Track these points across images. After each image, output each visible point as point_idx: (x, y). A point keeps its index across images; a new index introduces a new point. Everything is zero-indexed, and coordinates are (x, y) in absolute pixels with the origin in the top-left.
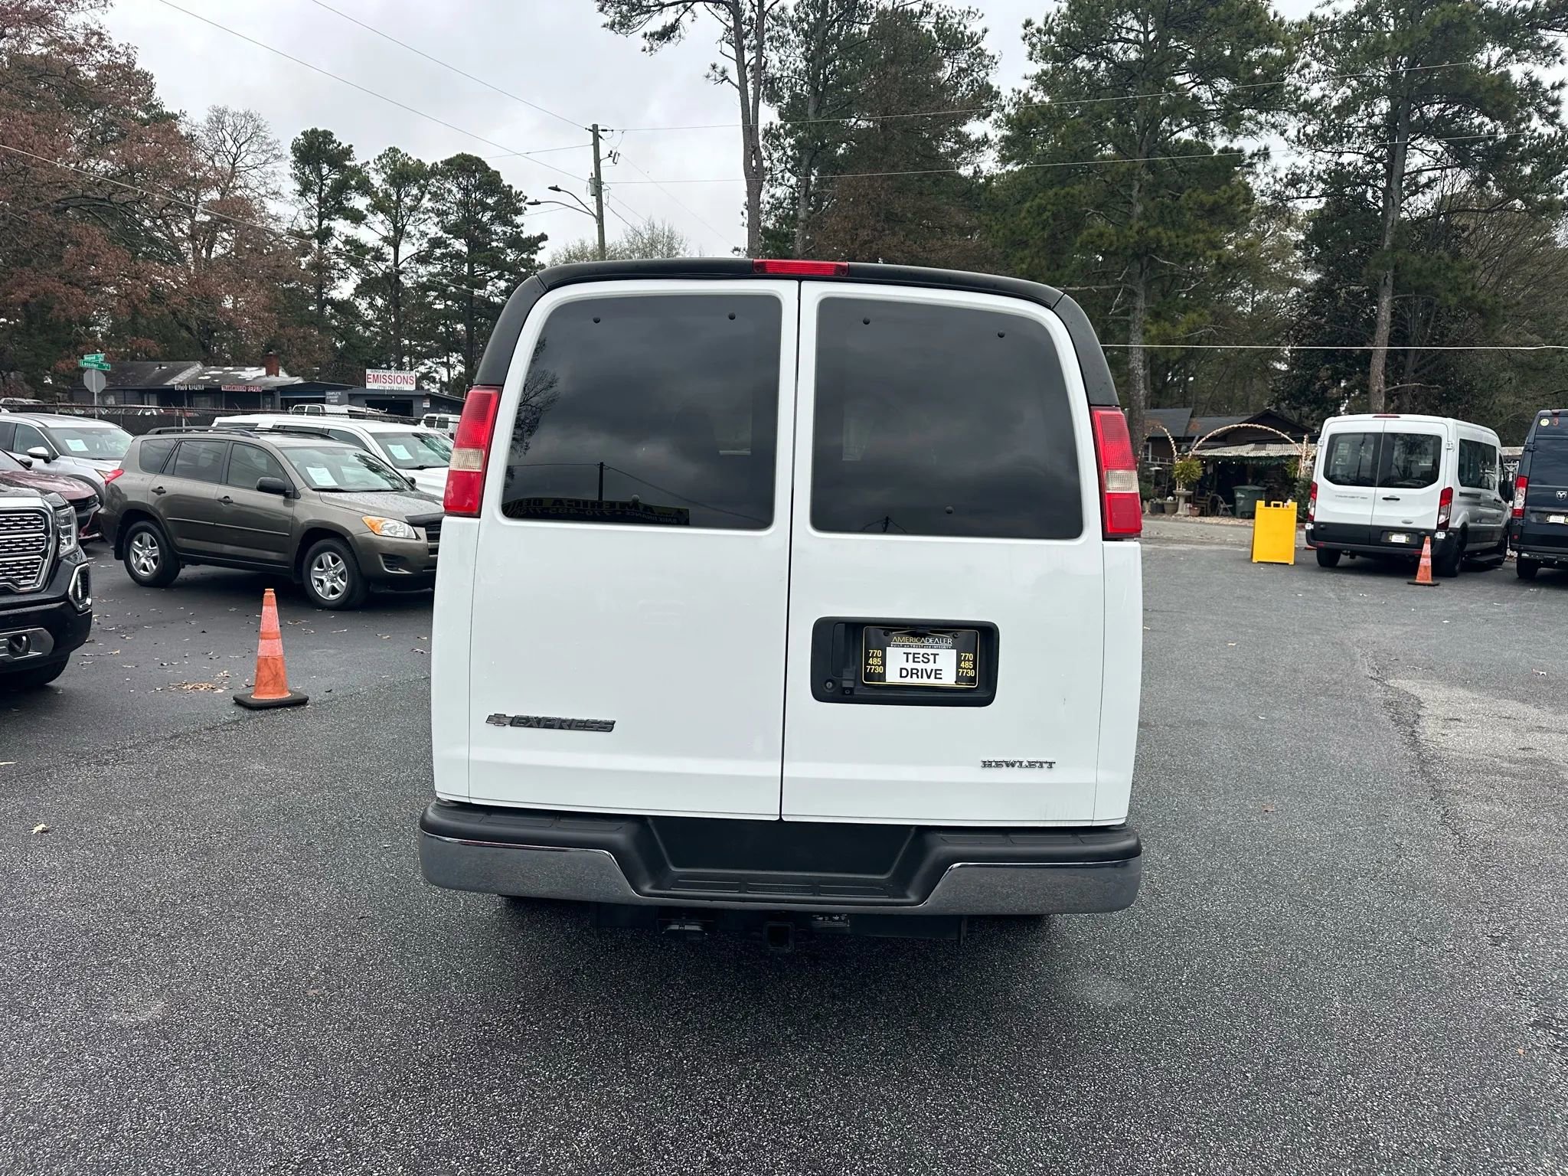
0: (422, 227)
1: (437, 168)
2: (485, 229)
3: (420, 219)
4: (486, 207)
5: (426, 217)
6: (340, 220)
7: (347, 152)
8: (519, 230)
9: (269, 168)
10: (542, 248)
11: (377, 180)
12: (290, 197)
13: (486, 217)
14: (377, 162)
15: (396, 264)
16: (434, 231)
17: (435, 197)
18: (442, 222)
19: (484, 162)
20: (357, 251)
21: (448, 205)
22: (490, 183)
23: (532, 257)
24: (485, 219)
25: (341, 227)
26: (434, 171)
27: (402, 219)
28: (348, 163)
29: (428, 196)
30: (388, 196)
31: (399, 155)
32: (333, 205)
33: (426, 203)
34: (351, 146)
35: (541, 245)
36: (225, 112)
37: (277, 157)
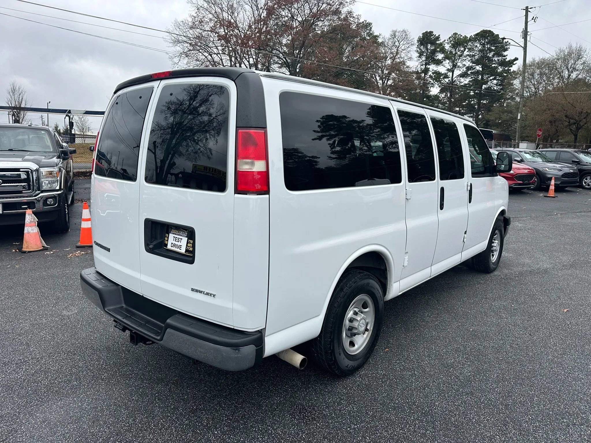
0: (464, 63)
1: (472, 38)
2: (490, 60)
3: (463, 60)
4: (491, 50)
5: (466, 58)
6: (432, 65)
7: (438, 38)
8: (505, 58)
9: (409, 49)
10: (515, 64)
11: (447, 47)
12: (416, 59)
13: (491, 55)
14: (448, 40)
15: (452, 79)
16: (468, 64)
17: (470, 50)
18: (472, 59)
19: (492, 32)
20: (438, 76)
21: (475, 52)
22: (494, 40)
23: (510, 68)
24: (490, 56)
25: (432, 67)
26: (471, 39)
27: (456, 60)
28: (438, 42)
29: (467, 50)
30: (451, 52)
31: (457, 35)
32: (431, 59)
33: (466, 53)
34: (439, 35)
35: (514, 63)
36: (396, 31)
37: (412, 44)
